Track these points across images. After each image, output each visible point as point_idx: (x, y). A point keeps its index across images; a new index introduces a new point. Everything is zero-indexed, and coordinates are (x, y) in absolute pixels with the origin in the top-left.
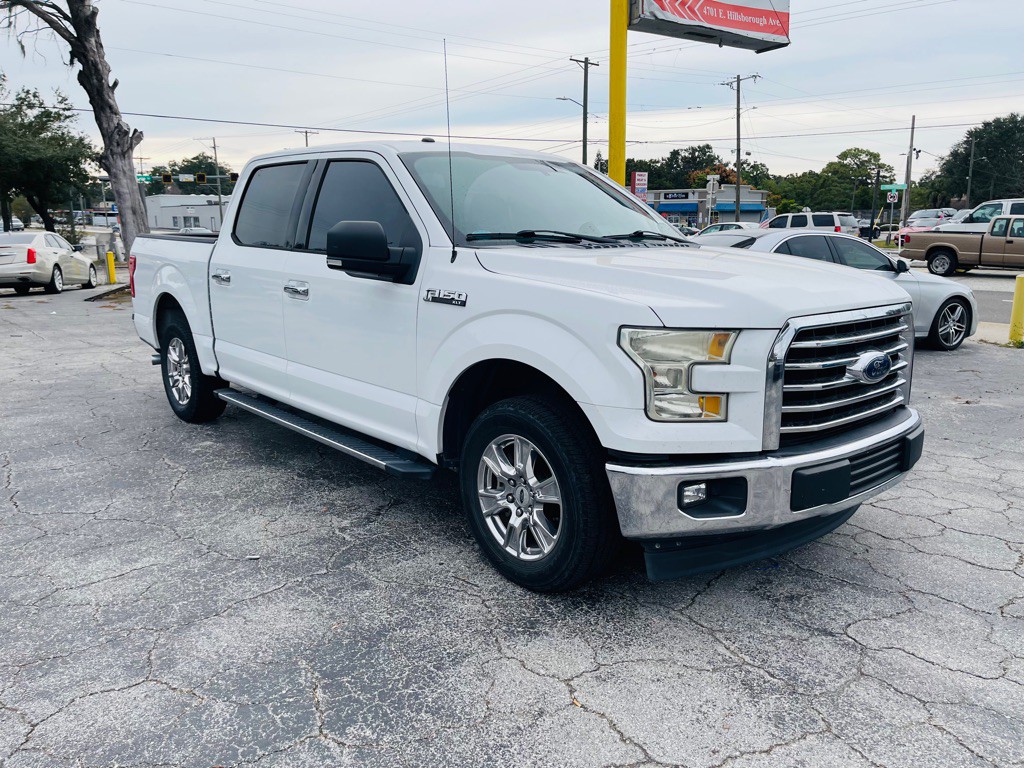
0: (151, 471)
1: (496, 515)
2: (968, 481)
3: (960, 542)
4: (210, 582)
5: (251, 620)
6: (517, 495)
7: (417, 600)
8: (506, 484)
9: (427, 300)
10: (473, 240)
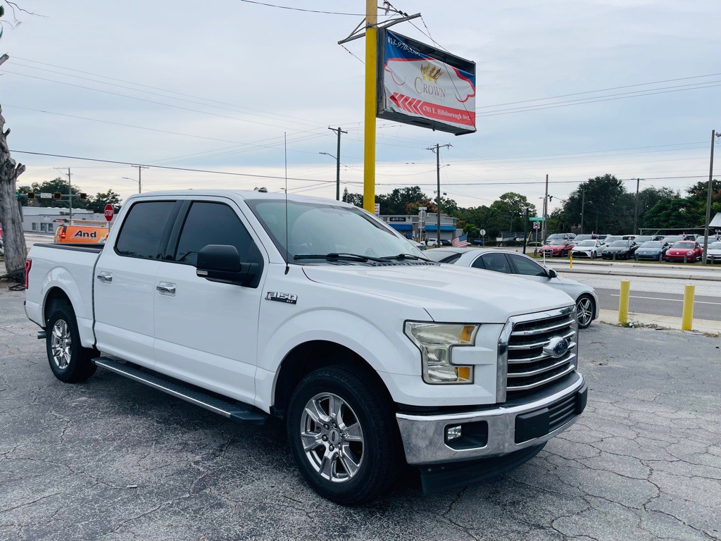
0: (42, 421)
1: (313, 450)
2: (610, 419)
3: (612, 461)
4: (102, 506)
5: (139, 535)
6: (330, 437)
7: (259, 514)
8: (322, 428)
9: (267, 299)
10: (298, 259)
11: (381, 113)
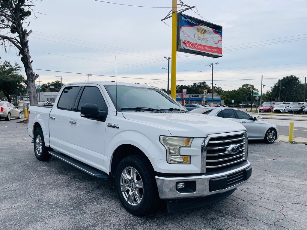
0: (26, 176)
1: (125, 191)
2: (270, 183)
3: (265, 202)
4: (37, 211)
5: (47, 223)
6: (131, 186)
7: (99, 217)
8: (128, 182)
9: (108, 126)
10: (123, 110)
11: (179, 49)
